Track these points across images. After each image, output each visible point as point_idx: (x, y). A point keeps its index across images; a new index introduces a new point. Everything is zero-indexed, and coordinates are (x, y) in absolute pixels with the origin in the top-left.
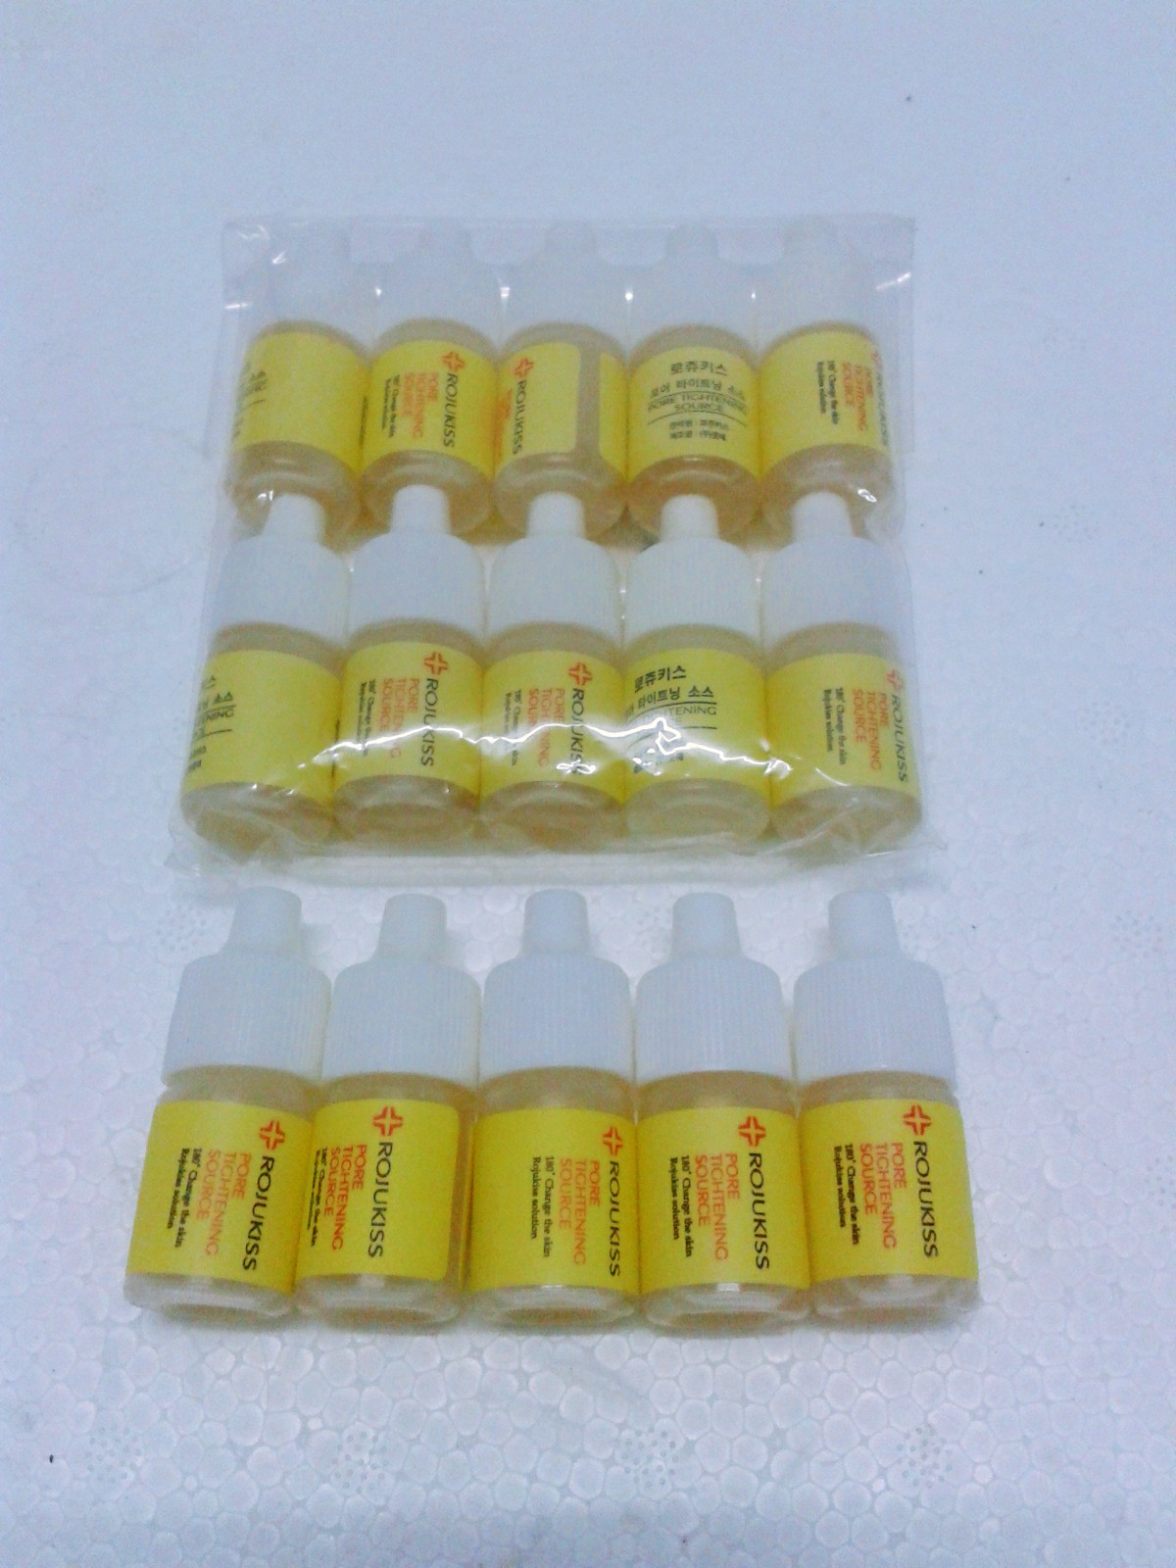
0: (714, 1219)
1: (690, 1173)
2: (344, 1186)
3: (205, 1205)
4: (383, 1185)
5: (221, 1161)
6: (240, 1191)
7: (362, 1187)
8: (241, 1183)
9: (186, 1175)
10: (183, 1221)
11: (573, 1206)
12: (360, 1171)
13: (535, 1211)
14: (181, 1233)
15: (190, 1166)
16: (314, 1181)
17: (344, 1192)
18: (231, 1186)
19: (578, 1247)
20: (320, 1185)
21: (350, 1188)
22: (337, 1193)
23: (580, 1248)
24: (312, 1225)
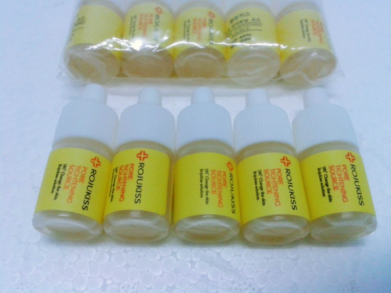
0: (273, 192)
1: (262, 176)
2: (125, 178)
3: (67, 184)
4: (140, 178)
5: (75, 169)
6: (82, 180)
7: (132, 178)
8: (83, 178)
9: (60, 174)
10: (58, 190)
11: (217, 186)
12: (131, 173)
13: (202, 188)
14: (57, 194)
15: (62, 170)
16: (112, 180)
17: (125, 181)
18: (78, 178)
19: (219, 201)
20: (115, 180)
21: (127, 179)
22: (122, 181)
23: (220, 202)
24: (111, 194)
